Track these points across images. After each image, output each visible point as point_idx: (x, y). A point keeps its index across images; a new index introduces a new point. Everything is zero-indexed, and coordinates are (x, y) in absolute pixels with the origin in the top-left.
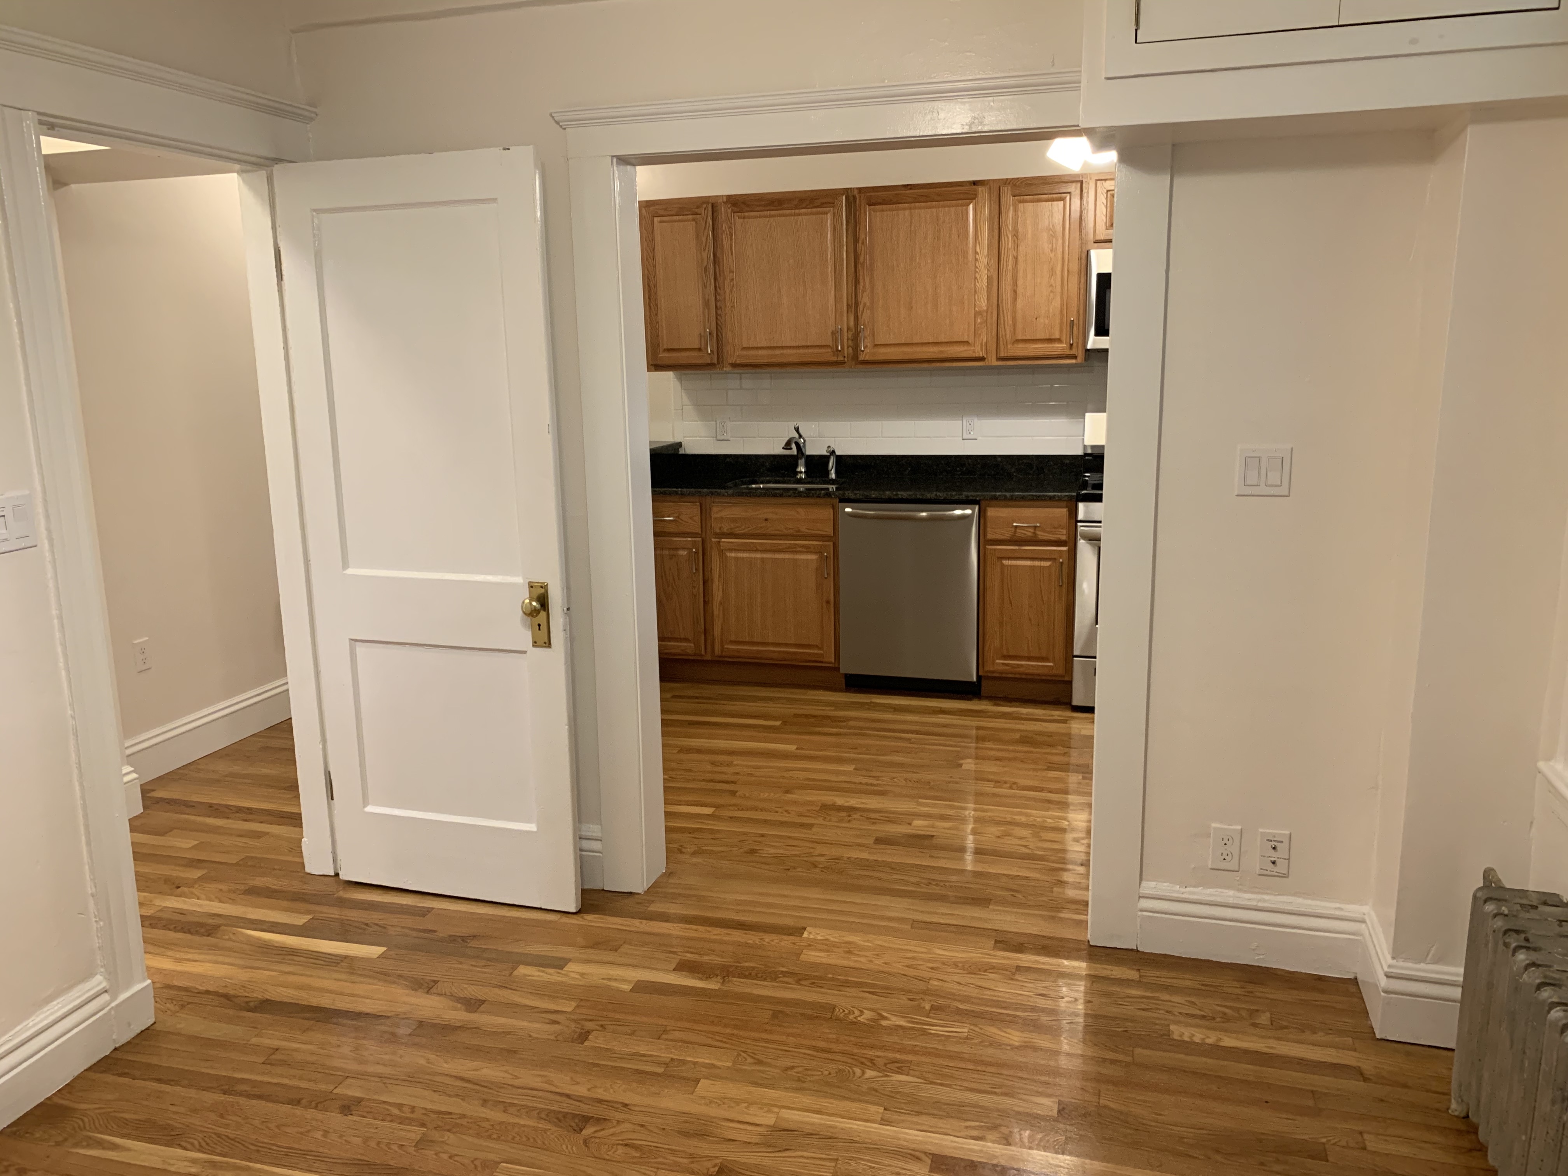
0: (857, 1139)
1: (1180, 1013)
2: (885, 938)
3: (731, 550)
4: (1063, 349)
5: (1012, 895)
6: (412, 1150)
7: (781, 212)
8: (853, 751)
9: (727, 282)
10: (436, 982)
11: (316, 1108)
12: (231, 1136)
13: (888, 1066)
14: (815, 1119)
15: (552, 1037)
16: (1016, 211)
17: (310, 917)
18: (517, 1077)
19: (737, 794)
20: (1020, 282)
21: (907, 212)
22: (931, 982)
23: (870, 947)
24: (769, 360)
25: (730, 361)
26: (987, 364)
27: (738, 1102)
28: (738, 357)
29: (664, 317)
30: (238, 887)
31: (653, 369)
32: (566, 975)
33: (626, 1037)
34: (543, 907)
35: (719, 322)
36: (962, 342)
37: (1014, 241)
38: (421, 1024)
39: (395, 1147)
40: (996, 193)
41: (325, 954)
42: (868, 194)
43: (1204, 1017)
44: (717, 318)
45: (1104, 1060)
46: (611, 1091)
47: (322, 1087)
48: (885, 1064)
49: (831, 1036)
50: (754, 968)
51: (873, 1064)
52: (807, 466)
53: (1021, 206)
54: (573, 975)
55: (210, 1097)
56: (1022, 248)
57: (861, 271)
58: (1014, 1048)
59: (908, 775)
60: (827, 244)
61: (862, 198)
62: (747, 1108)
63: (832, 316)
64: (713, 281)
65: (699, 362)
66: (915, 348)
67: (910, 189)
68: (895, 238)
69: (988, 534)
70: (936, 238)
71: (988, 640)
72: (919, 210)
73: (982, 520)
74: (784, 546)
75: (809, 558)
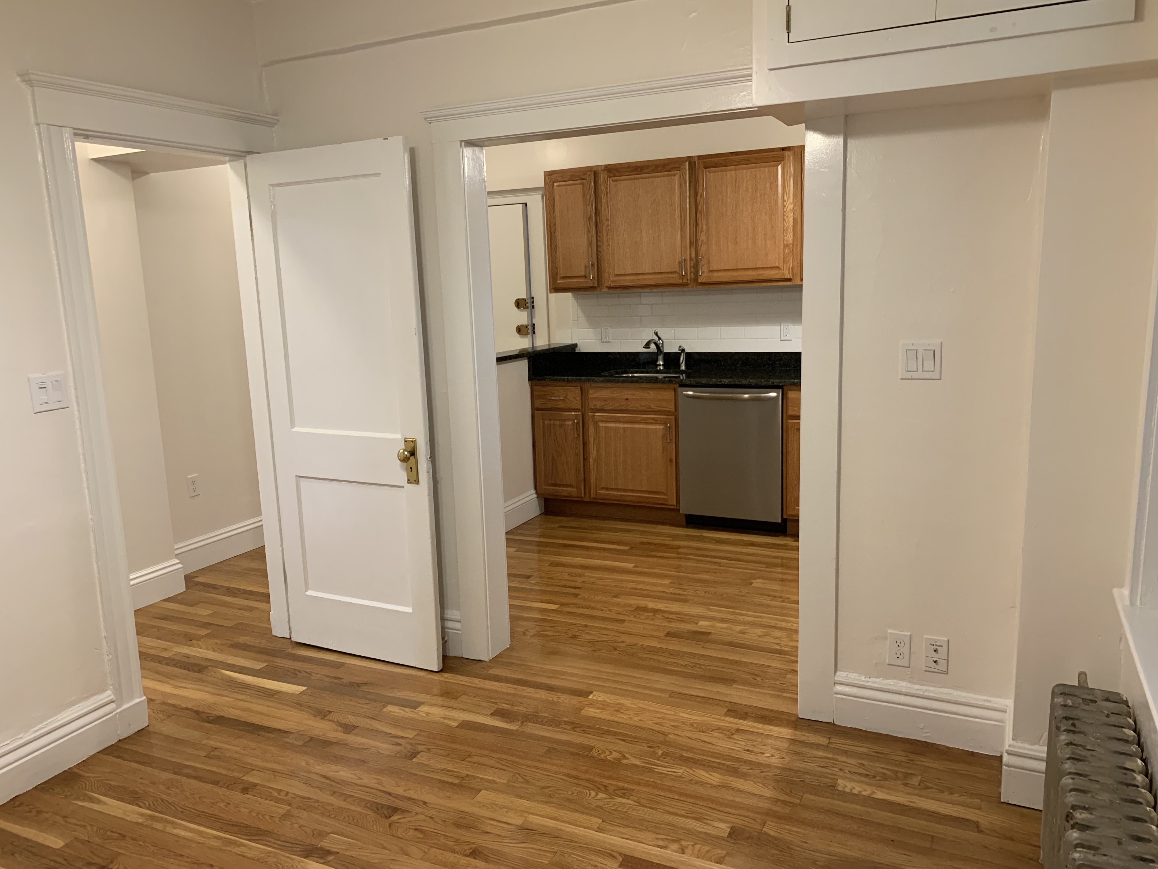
0: (576, 840)
1: (849, 771)
2: (647, 703)
3: (602, 421)
5: (754, 678)
6: (277, 820)
7: (643, 175)
8: (676, 570)
9: (604, 228)
10: (330, 712)
11: (227, 788)
12: (170, 801)
13: (616, 792)
14: (551, 823)
15: (393, 754)
17: (266, 664)
18: (360, 778)
19: (579, 596)
21: (733, 172)
22: (670, 736)
23: (634, 708)
24: (635, 283)
25: (606, 285)
26: (794, 284)
27: (502, 807)
28: (612, 281)
29: (561, 253)
30: (227, 642)
31: (554, 291)
32: (418, 714)
33: (441, 757)
34: (417, 667)
35: (599, 257)
36: (774, 267)
38: (311, 739)
39: (267, 817)
40: (799, 156)
41: (267, 689)
42: (705, 160)
43: (867, 775)
44: (597, 254)
45: (778, 800)
46: (419, 793)
47: (236, 774)
48: (615, 790)
49: (582, 768)
50: (546, 717)
51: (606, 789)
52: (664, 360)
54: (421, 714)
55: (166, 776)
57: (700, 218)
58: (713, 786)
59: (707, 589)
60: (675, 198)
61: (700, 162)
62: (507, 812)
63: (679, 251)
64: (594, 227)
65: (585, 285)
66: (739, 273)
67: (735, 155)
68: (724, 192)
69: (789, 412)
70: (755, 190)
71: (790, 491)
72: (742, 171)
73: (785, 400)
74: (639, 419)
75: (658, 428)
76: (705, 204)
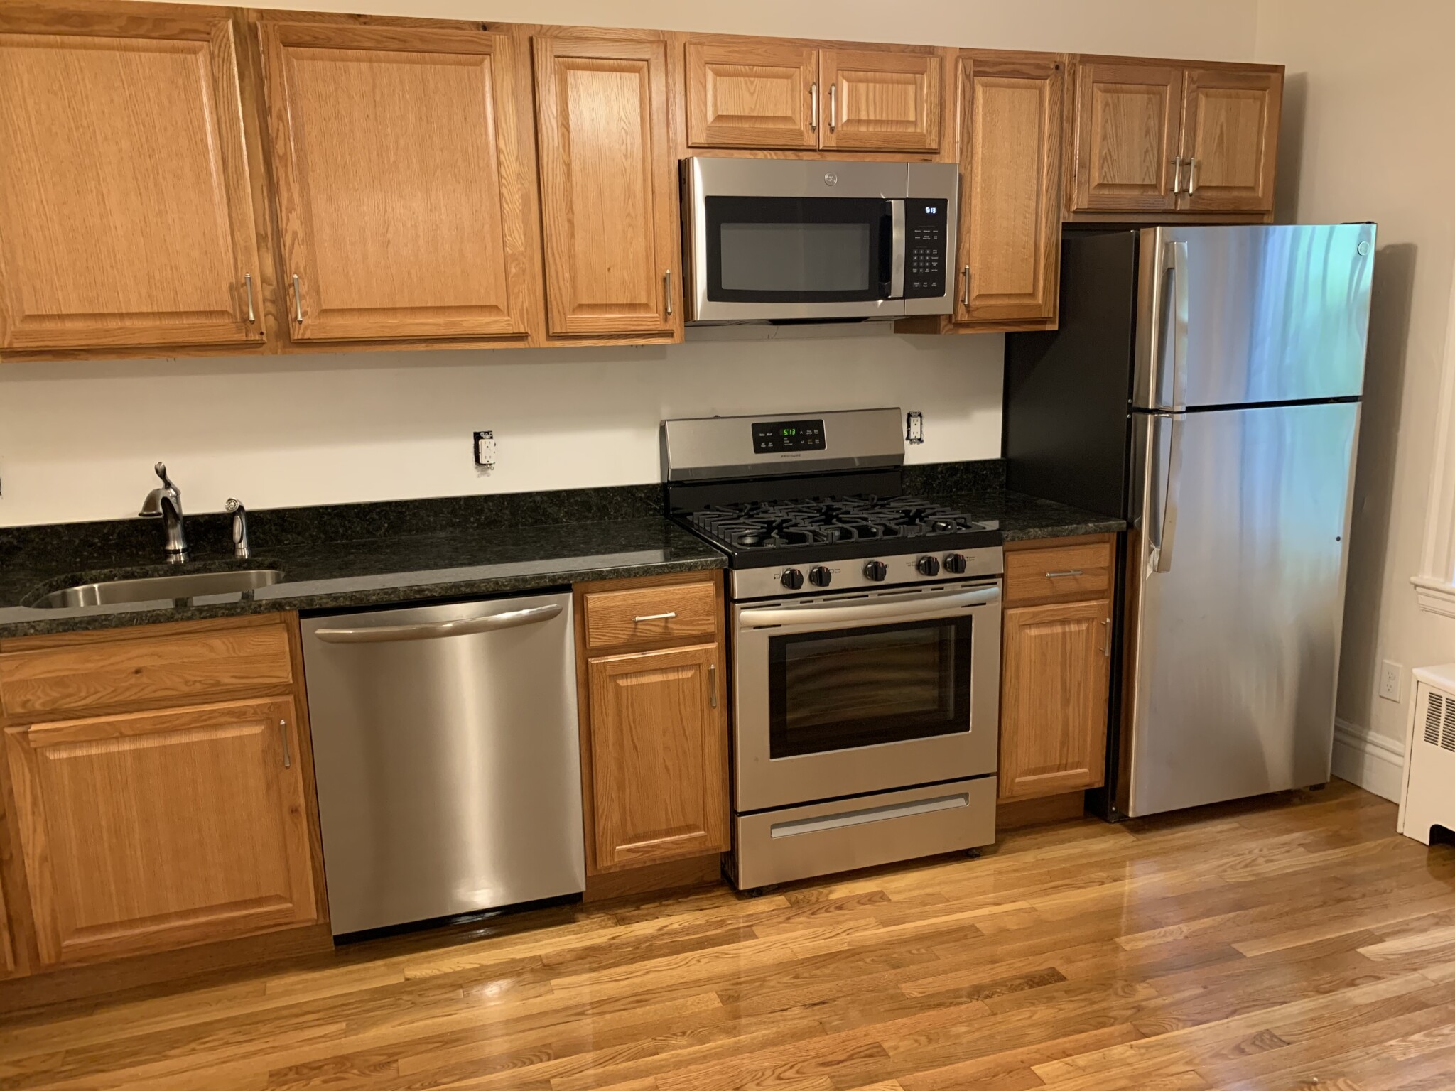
3: (56, 746)
16: (563, 83)
20: (578, 207)
21: (364, 66)
26: (532, 346)
28: (16, 335)
36: (485, 307)
37: (563, 135)
40: (525, 48)
42: (282, 23)
52: (186, 537)
53: (570, 73)
56: (575, 148)
57: (281, 172)
61: (270, 29)
63: (227, 255)
66: (400, 317)
67: (365, 23)
68: (344, 114)
69: (591, 640)
70: (425, 119)
71: (602, 817)
72: (388, 65)
73: (578, 617)
74: (185, 720)
75: (246, 734)
76: (292, 139)
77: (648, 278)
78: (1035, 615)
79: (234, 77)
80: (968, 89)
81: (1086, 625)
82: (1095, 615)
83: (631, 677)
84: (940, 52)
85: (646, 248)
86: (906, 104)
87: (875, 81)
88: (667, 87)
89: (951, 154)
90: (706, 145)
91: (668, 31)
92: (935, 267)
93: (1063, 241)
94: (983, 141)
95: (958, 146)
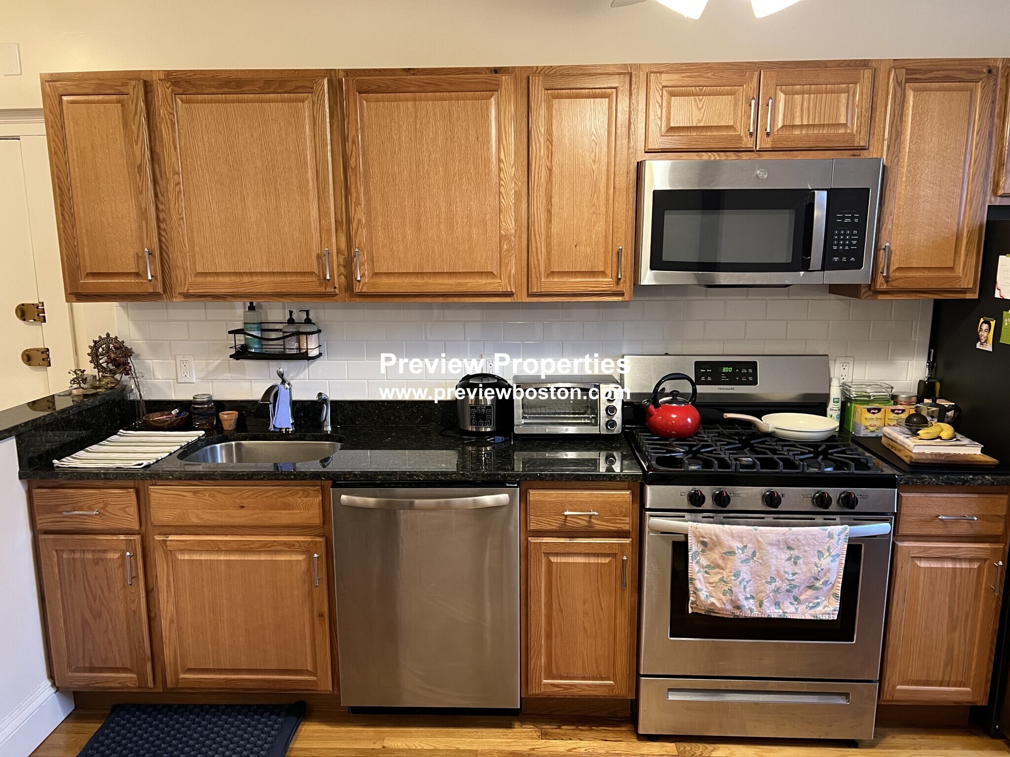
3: (182, 551)
4: (608, 283)
7: (241, 97)
9: (171, 187)
16: (549, 108)
20: (555, 200)
21: (410, 104)
24: (235, 290)
25: (179, 290)
26: (517, 301)
28: (191, 284)
29: (84, 231)
31: (75, 300)
35: (163, 239)
36: (484, 273)
37: (548, 147)
40: (524, 85)
42: (357, 78)
44: (159, 234)
53: (556, 102)
56: (556, 158)
57: (353, 180)
60: (306, 142)
61: (351, 81)
63: (316, 235)
64: (150, 185)
65: (137, 290)
66: (426, 280)
67: (413, 74)
68: (395, 137)
69: (531, 524)
70: (449, 139)
71: (533, 656)
72: (426, 102)
73: (523, 505)
74: (257, 545)
75: (294, 559)
76: (361, 156)
77: (606, 252)
78: (926, 549)
79: (326, 116)
80: (899, 94)
81: (979, 564)
82: (985, 557)
83: (560, 556)
84: (874, 65)
85: (606, 231)
86: (838, 109)
87: (810, 93)
88: (630, 108)
89: (880, 151)
90: (660, 150)
91: (634, 64)
92: (854, 245)
93: (988, 221)
94: (911, 138)
95: (886, 142)
